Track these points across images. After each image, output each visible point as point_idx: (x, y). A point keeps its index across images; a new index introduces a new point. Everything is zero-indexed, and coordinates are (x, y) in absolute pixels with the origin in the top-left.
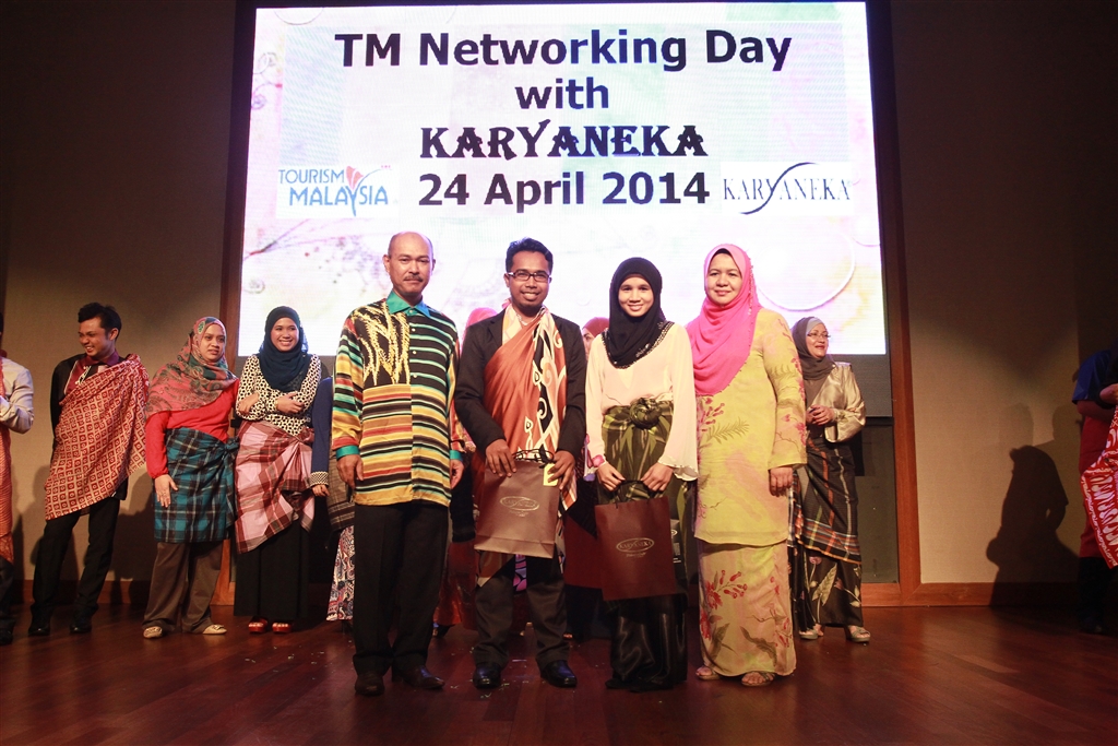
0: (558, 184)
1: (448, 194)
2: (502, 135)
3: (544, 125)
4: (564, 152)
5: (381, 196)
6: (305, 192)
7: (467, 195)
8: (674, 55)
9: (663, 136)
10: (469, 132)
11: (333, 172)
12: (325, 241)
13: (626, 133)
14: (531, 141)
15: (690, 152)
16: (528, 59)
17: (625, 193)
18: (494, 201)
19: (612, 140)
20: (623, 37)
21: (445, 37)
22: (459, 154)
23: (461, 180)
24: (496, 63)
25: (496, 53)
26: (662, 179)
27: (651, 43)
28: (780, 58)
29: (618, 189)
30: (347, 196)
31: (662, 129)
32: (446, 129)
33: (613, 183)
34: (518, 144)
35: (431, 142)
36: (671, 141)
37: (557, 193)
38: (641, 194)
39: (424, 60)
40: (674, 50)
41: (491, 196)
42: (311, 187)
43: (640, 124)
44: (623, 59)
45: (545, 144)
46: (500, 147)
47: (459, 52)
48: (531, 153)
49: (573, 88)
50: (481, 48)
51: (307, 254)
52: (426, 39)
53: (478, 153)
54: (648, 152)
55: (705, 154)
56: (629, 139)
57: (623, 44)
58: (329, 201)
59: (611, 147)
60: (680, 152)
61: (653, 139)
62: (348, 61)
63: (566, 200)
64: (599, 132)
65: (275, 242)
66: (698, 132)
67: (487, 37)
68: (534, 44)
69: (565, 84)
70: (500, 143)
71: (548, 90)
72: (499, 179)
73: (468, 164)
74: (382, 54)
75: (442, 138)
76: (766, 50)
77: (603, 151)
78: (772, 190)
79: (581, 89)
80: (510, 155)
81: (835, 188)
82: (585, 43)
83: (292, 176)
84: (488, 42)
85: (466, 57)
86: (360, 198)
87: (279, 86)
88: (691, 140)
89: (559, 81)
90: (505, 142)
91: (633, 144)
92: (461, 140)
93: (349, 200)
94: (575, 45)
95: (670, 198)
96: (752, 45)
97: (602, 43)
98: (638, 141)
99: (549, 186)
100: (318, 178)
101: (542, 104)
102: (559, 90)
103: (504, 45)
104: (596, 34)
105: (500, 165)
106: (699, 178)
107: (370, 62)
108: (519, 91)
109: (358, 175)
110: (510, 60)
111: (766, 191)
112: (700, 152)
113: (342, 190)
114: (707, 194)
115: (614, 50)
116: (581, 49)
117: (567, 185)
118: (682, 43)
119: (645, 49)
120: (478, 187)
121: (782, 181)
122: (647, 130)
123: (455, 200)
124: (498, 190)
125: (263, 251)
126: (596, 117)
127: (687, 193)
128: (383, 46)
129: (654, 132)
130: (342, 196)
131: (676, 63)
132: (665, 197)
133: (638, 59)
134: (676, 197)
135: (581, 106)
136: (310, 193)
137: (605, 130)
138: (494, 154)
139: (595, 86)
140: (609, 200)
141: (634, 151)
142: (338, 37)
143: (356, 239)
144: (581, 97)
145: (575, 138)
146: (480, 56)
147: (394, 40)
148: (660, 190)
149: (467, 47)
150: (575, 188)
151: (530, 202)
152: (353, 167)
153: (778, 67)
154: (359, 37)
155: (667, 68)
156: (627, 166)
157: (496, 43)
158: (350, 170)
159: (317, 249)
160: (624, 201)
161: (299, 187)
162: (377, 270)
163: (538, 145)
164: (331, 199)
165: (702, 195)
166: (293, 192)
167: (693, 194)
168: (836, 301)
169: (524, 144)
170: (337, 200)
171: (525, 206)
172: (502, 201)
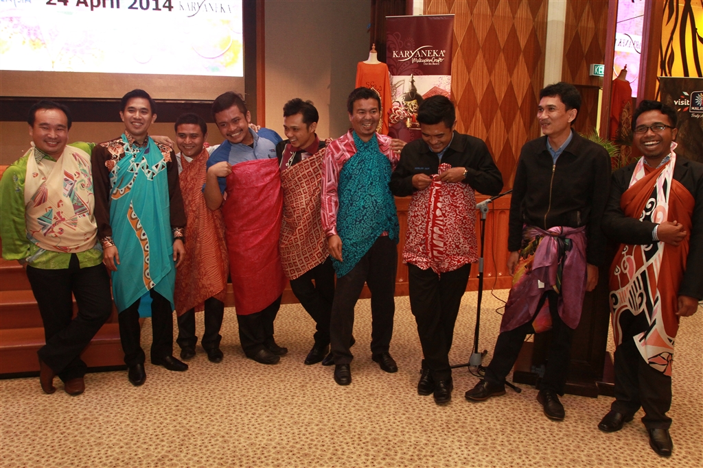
7: (68, 1)
12: (3, 18)
18: (80, 5)
29: (135, 3)
38: (144, 5)
41: (79, 2)
63: (112, 6)
78: (200, 7)
81: (226, 8)
95: (157, 8)
111: (197, 8)
114: (172, 7)
121: (203, 5)
123: (62, 3)
127: (164, 6)
132: (155, 8)
134: (159, 8)
140: (131, 7)
143: (18, 18)
151: (96, 6)
160: (137, 8)
165: (170, 8)
167: (166, 7)
168: (225, 55)
171: (94, 8)
172: (84, 5)
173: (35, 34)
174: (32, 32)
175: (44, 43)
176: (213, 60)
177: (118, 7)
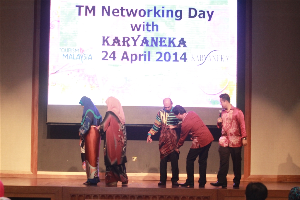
0: (143, 55)
1: (110, 57)
2: (126, 39)
3: (139, 36)
4: (145, 45)
5: (90, 57)
6: (67, 55)
7: (116, 58)
8: (178, 15)
9: (174, 41)
10: (116, 38)
11: (76, 49)
12: (74, 70)
13: (163, 39)
14: (135, 41)
15: (182, 46)
16: (134, 15)
17: (162, 58)
18: (124, 60)
19: (159, 42)
20: (163, 9)
21: (109, 7)
22: (113, 45)
23: (114, 53)
24: (125, 16)
25: (125, 13)
26: (174, 54)
27: (172, 11)
28: (210, 17)
29: (160, 57)
30: (80, 57)
31: (174, 39)
32: (109, 37)
33: (159, 55)
34: (131, 42)
35: (105, 41)
36: (177, 43)
37: (142, 58)
38: (167, 58)
39: (103, 15)
41: (123, 58)
42: (69, 54)
43: (168, 37)
44: (163, 16)
45: (139, 42)
46: (126, 43)
47: (113, 12)
48: (135, 45)
49: (148, 25)
50: (120, 11)
51: (68, 74)
52: (104, 8)
53: (119, 45)
54: (170, 46)
55: (186, 47)
56: (164, 41)
57: (163, 11)
58: (74, 58)
59: (159, 44)
60: (179, 46)
61: (171, 42)
62: (80, 14)
63: (145, 60)
64: (155, 39)
65: (58, 70)
66: (185, 40)
67: (122, 8)
68: (136, 10)
69: (145, 24)
70: (126, 41)
71: (140, 25)
72: (125, 53)
73: (116, 48)
74: (90, 12)
75: (108, 40)
76: (206, 14)
77: (156, 45)
78: (206, 58)
79: (150, 25)
80: (128, 45)
81: (224, 58)
82: (152, 10)
83: (63, 50)
84: (122, 9)
85: (115, 14)
86: (84, 58)
87: (59, 21)
88: (182, 42)
89: (144, 22)
90: (127, 41)
91: (165, 43)
92: (114, 40)
93: (81, 58)
94: (149, 11)
95: (176, 60)
96: (202, 13)
97: (157, 11)
98: (167, 42)
99: (140, 55)
100: (71, 51)
101: (138, 30)
102: (144, 25)
103: (127, 10)
104: (155, 8)
105: (125, 49)
106: (184, 54)
107: (86, 15)
108: (132, 25)
109: (83, 51)
110: (129, 15)
111: (204, 59)
112: (185, 46)
113: (78, 55)
114: (187, 59)
115: (160, 13)
116: (150, 12)
117: (145, 55)
118: (181, 11)
119: (170, 13)
120: (119, 55)
122: (170, 39)
123: (112, 59)
124: (125, 56)
125: (55, 73)
126: (154, 34)
127: (181, 59)
128: (90, 10)
129: (172, 39)
130: (78, 57)
131: (179, 18)
133: (168, 16)
134: (177, 60)
135: (150, 31)
136: (69, 55)
137: (157, 38)
138: (124, 45)
139: (154, 25)
140: (158, 60)
141: (165, 45)
142: (77, 6)
143: (83, 70)
144: (150, 28)
145: (148, 41)
146: (120, 14)
147: (94, 8)
148: (173, 57)
149: (116, 11)
150: (147, 56)
151: (135, 60)
152: (81, 48)
153: (209, 20)
154: (83, 6)
155: (176, 19)
156: (163, 50)
157: (125, 10)
158: (81, 49)
159: (71, 73)
160: (162, 61)
161: (65, 54)
162: (89, 80)
163: (137, 43)
164: (75, 57)
165: (185, 59)
166: (64, 55)
167: (182, 59)
169: (133, 42)
170: (77, 58)
171: (133, 61)
172: (126, 60)
173: (93, 80)
174: (91, 79)
175: (98, 87)
176: (215, 95)
177: (149, 60)
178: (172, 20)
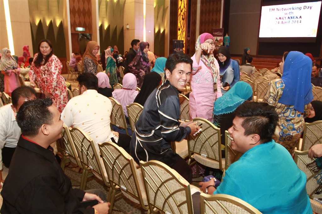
3: (287, 16)
4: (288, 19)
8: (300, 9)
10: (280, 17)
14: (286, 18)
16: (286, 10)
17: (293, 22)
20: (295, 7)
21: (279, 8)
25: (283, 10)
28: (311, 8)
34: (284, 18)
36: (298, 17)
37: (287, 23)
39: (277, 11)
40: (300, 8)
44: (295, 9)
52: (277, 9)
53: (281, 19)
54: (296, 19)
59: (293, 18)
62: (270, 11)
68: (287, 8)
69: (289, 12)
72: (282, 21)
75: (278, 18)
76: (310, 7)
84: (283, 8)
88: (301, 17)
94: (291, 8)
96: (308, 7)
97: (293, 8)
98: (295, 17)
101: (287, 14)
106: (301, 21)
108: (285, 13)
119: (297, 8)
120: (280, 22)
124: (282, 23)
126: (292, 15)
128: (273, 10)
135: (290, 14)
139: (292, 12)
145: (290, 17)
148: (297, 22)
149: (281, 9)
150: (289, 22)
154: (271, 9)
156: (294, 20)
178: (298, 10)
